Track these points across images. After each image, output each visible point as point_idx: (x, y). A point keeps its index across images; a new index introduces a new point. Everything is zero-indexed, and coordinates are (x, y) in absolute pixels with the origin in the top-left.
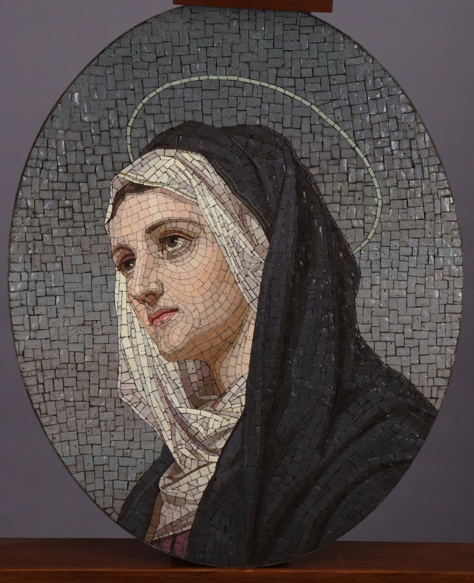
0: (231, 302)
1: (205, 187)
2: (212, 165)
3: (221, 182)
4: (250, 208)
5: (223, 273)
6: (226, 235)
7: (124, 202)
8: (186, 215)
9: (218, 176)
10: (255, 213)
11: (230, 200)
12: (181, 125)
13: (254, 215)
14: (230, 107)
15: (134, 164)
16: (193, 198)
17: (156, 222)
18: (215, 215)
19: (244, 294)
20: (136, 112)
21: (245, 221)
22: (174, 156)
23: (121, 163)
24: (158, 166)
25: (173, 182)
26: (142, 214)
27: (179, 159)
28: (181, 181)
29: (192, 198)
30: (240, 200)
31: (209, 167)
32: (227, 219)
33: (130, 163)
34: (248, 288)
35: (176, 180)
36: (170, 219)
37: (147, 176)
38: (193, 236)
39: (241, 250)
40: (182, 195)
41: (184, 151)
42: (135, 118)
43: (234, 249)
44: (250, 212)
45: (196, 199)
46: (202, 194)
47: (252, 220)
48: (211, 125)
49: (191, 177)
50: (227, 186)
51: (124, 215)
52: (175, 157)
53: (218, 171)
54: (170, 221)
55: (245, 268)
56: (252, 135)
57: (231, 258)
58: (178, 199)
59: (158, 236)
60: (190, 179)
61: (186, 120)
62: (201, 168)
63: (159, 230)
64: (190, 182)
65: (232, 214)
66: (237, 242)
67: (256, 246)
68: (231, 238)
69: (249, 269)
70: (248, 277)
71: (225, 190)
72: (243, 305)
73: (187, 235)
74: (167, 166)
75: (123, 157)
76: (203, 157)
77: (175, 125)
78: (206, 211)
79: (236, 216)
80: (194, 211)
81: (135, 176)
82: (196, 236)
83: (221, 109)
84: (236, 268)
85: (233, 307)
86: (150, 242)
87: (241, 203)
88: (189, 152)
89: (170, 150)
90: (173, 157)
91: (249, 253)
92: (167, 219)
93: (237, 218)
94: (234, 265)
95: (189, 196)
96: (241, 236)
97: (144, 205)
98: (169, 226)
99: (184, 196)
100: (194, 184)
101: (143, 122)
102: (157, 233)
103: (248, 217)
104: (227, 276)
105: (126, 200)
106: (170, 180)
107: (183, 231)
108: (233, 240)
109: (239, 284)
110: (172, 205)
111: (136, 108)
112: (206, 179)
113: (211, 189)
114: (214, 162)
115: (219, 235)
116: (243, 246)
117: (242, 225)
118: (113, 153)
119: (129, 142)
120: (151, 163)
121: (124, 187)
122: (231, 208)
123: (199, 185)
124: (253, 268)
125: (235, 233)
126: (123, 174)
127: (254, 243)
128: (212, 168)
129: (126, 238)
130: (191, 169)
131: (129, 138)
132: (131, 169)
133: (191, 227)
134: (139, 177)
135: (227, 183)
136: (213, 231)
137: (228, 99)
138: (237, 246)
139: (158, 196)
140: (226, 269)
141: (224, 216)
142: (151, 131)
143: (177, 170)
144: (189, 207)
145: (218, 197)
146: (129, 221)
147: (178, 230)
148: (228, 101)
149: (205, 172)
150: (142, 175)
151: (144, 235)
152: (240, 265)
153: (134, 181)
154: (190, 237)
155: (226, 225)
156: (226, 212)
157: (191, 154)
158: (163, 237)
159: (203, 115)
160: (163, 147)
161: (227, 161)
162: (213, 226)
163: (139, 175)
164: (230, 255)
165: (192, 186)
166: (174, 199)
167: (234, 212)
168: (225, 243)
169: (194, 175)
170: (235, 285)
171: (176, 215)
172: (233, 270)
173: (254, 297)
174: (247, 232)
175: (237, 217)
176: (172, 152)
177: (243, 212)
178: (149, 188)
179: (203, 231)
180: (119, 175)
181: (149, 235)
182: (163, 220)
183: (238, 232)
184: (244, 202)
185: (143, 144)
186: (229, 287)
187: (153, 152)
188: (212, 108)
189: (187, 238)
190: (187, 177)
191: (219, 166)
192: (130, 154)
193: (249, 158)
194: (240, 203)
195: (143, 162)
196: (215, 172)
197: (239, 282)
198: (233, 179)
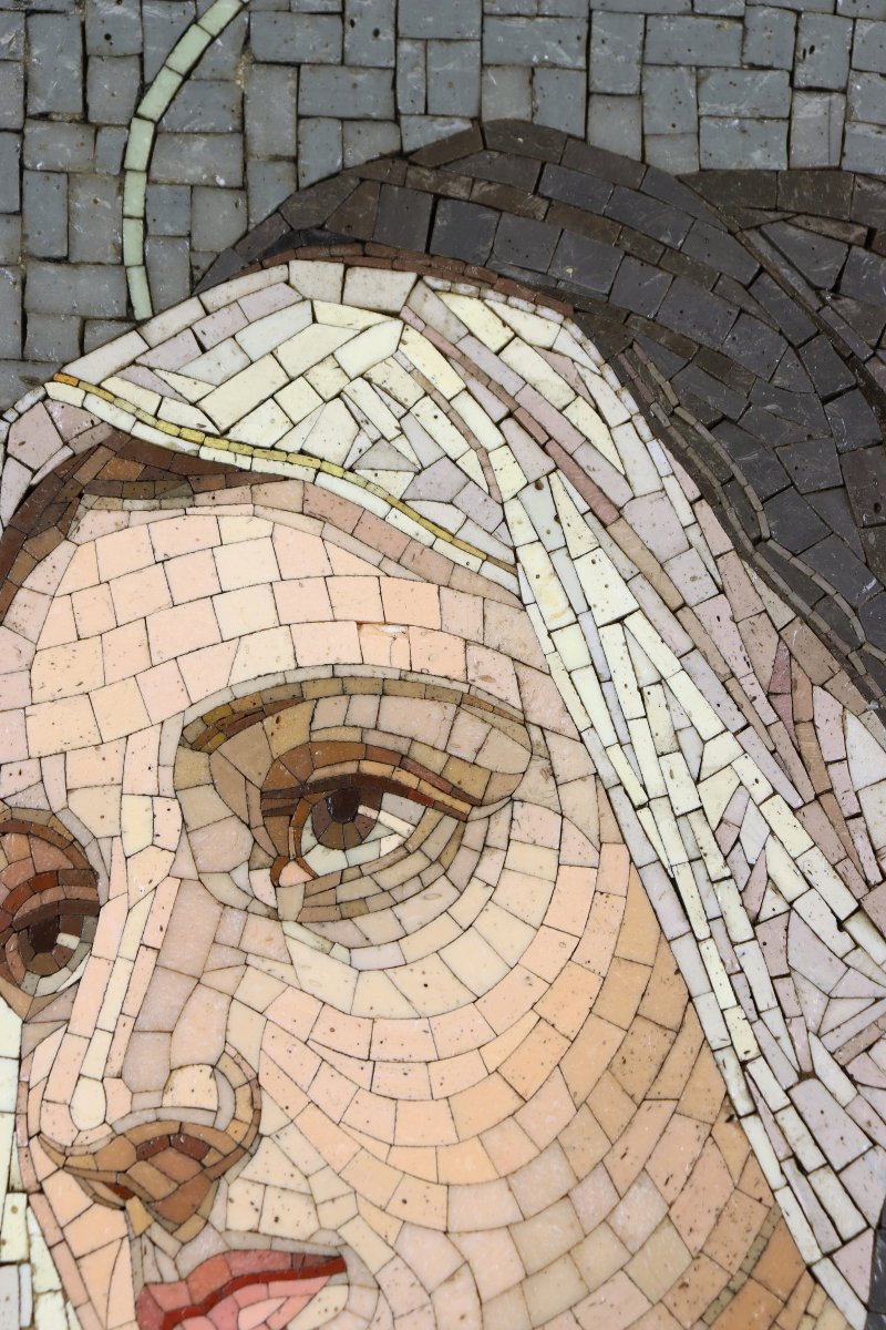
0: (697, 1241)
1: (571, 505)
2: (626, 381)
3: (670, 484)
4: (846, 649)
5: (649, 1042)
6: (685, 798)
7: (64, 549)
8: (443, 660)
9: (656, 447)
10: (871, 683)
11: (722, 591)
12: (458, 138)
13: (869, 696)
14: (753, 67)
15: (155, 330)
16: (498, 562)
17: (252, 688)
18: (623, 676)
19: (784, 1198)
20: (194, 42)
21: (805, 730)
22: (396, 307)
23: (76, 323)
24: (294, 359)
25: (379, 457)
26: (172, 632)
27: (426, 329)
28: (428, 454)
29: (488, 558)
30: (784, 597)
31: (605, 387)
32: (700, 706)
33: (130, 321)
34: (811, 1159)
35: (401, 444)
36: (341, 671)
37: (223, 407)
38: (475, 790)
39: (773, 904)
40: (427, 538)
41: (462, 288)
42: (186, 77)
43: (728, 895)
44: (843, 678)
45: (514, 567)
46: (554, 541)
47: (852, 722)
48: (631, 149)
49: (489, 436)
50: (705, 510)
51: (58, 627)
52: (406, 315)
53: (662, 417)
54: (342, 684)
55: (797, 1028)
56: (872, 232)
57: (709, 949)
58: (399, 558)
59: (258, 771)
60: (484, 453)
61: (488, 117)
62: (557, 390)
63: (269, 737)
64: (485, 466)
65: (727, 680)
66: (752, 849)
67: (870, 887)
68: (714, 821)
69: (818, 1035)
70: (811, 1083)
71: (694, 533)
72: (776, 1269)
73: (439, 780)
74: (354, 358)
75: (95, 291)
76: (574, 329)
77: (419, 135)
78: (572, 647)
79: (756, 691)
80: (493, 641)
81: (149, 402)
82: (496, 790)
83: (699, 72)
84: (735, 1016)
85: (710, 1281)
86: (206, 804)
87: (790, 614)
88: (490, 294)
89: (377, 273)
90: (395, 315)
91: (827, 927)
92: (326, 673)
93: (762, 703)
94: (727, 998)
95: (469, 547)
96: (778, 813)
97: (190, 577)
98: (329, 713)
99: (441, 546)
100: (510, 479)
101: (234, 103)
102: (250, 752)
103: (825, 706)
104: (679, 1062)
105: (79, 537)
106: (363, 442)
107: (420, 753)
108: (728, 836)
109: (751, 1125)
110: (358, 596)
111: (195, 21)
112: (584, 456)
113: (607, 514)
114: (635, 363)
115: (639, 798)
116: (791, 885)
117: (788, 753)
118: (28, 256)
119: (134, 202)
120: (256, 339)
121: (75, 461)
122: (728, 640)
123: (538, 486)
124: (850, 1030)
125: (741, 798)
126: (78, 383)
127: (860, 869)
128: (626, 395)
129: (53, 768)
130: (499, 391)
131: (135, 186)
132: (133, 363)
133: (469, 732)
134: (174, 411)
135: (706, 494)
136: (605, 772)
137: (741, 19)
138: (750, 880)
139: (279, 530)
140: (673, 1022)
141: (680, 682)
142: (277, 159)
143: (408, 390)
144: (467, 619)
145: (653, 568)
146: (85, 664)
147: (390, 743)
148: (745, 30)
149: (581, 414)
150: (193, 398)
151: (168, 757)
152: (765, 999)
153: (142, 432)
154: (456, 792)
155: (688, 739)
156: (695, 660)
157: (501, 309)
158: (286, 780)
159: (589, 94)
160: (336, 251)
161: (718, 365)
162: (609, 738)
163: (179, 396)
164: (702, 930)
165: (491, 491)
166: (377, 557)
167: (740, 668)
168: (676, 855)
169: (509, 425)
170: (725, 1132)
171: (384, 654)
172: (716, 1034)
173: (850, 1223)
174: (817, 797)
175: (762, 697)
176: (393, 285)
177: (798, 674)
178: (230, 476)
179: (543, 763)
180: (53, 389)
181: (200, 758)
182: (300, 676)
183: (762, 791)
184: (806, 609)
185: (221, 224)
186: (685, 1136)
187: (277, 273)
188: (643, 63)
189: (439, 796)
190: (468, 434)
191: (667, 386)
192: (137, 278)
193: (851, 361)
194: (783, 614)
195: (211, 329)
196: (641, 422)
197: (755, 1112)
198: (748, 469)
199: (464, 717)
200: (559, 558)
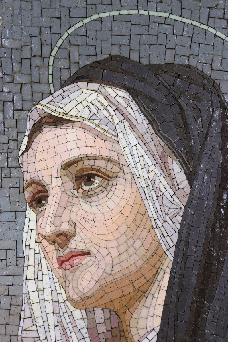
0: (147, 248)
1: (127, 125)
2: (136, 103)
3: (144, 121)
4: (173, 150)
5: (140, 217)
6: (146, 176)
7: (40, 134)
8: (105, 153)
9: (142, 115)
10: (177, 155)
11: (153, 140)
12: (107, 59)
13: (177, 158)
14: (159, 44)
15: (55, 95)
16: (114, 136)
17: (73, 159)
18: (136, 155)
19: (161, 241)
20: (61, 41)
21: (166, 164)
22: (97, 90)
23: (41, 94)
24: (79, 100)
25: (94, 117)
26: (59, 149)
27: (102, 94)
28: (102, 117)
29: (113, 135)
30: (163, 141)
31: (133, 104)
32: (149, 160)
33: (51, 94)
34: (166, 235)
35: (98, 115)
36: (88, 155)
37: (67, 109)
38: (111, 176)
39: (160, 193)
40: (102, 131)
41: (108, 86)
42: (59, 48)
43: (153, 192)
44: (173, 155)
45: (117, 136)
46: (124, 132)
47: (174, 162)
48: (138, 60)
49: (113, 113)
50: (150, 126)
51: (40, 149)
52: (98, 91)
53: (143, 109)
54: (88, 158)
55: (164, 213)
56: (179, 75)
57: (150, 201)
58: (98, 135)
59: (74, 173)
60: (112, 116)
61: (112, 55)
62: (125, 105)
63: (76, 167)
64: (112, 119)
65: (153, 156)
66: (157, 184)
67: (176, 190)
68: (151, 180)
69: (167, 215)
70: (166, 223)
71: (148, 130)
72: (159, 252)
73: (105, 174)
74: (90, 99)
75: (43, 88)
76: (128, 93)
77: (100, 58)
78: (127, 151)
79: (158, 157)
80: (114, 150)
81: (54, 108)
82: (114, 175)
83: (149, 45)
84: (154, 212)
85: (149, 254)
86: (66, 179)
87: (164, 144)
88: (113, 87)
89: (93, 84)
90: (96, 91)
91: (169, 197)
92: (85, 156)
93: (159, 160)
94: (152, 209)
95: (110, 133)
96: (161, 178)
97: (62, 139)
98: (86, 163)
99: (105, 133)
100: (116, 121)
101: (67, 52)
102: (73, 169)
103: (170, 160)
104: (144, 220)
105: (43, 132)
106: (91, 115)
107: (101, 169)
109: (156, 230)
110: (91, 142)
111: (61, 37)
112: (129, 117)
113: (133, 127)
114: (138, 99)
115: (138, 176)
116: (163, 190)
117: (163, 168)
118: (33, 82)
119: (51, 72)
120: (72, 96)
121: (42, 119)
122: (154, 149)
123: (121, 122)
124: (172, 214)
125: (155, 176)
126: (42, 105)
127: (175, 187)
128: (136, 105)
129: (40, 173)
130: (114, 105)
131: (51, 68)
132: (51, 101)
133: (110, 166)
134: (59, 110)
136: (133, 172)
137: (157, 35)
139: (77, 131)
140: (144, 213)
141: (145, 156)
142: (75, 63)
143: (99, 105)
144: (109, 145)
145: (141, 136)
146: (45, 155)
147: (96, 168)
148: (157, 38)
149: (129, 109)
150: (62, 107)
151: (59, 171)
152: (159, 209)
153: (53, 114)
154: (108, 176)
155: (147, 166)
156: (148, 152)
157: (115, 90)
158: (79, 174)
159: (130, 50)
160: (86, 80)
161: (152, 100)
162: (133, 166)
163: (59, 107)
164: (148, 198)
165: (113, 122)
166: (94, 135)
167: (156, 153)
168: (144, 186)
169: (116, 111)
170: (152, 231)
171: (95, 153)
172: (150, 215)
173: (171, 244)
174: (168, 175)
176: (95, 86)
177: (165, 154)
178: (68, 121)
180: (37, 106)
181: (65, 171)
182: (81, 156)
183: (159, 174)
184: (167, 143)
185: (66, 75)
186: (145, 232)
187: (76, 84)
188: (140, 44)
189: (105, 177)
190: (109, 113)
191: (144, 104)
192: (51, 85)
193: (175, 98)
194: (163, 144)
195: (64, 95)
196: (139, 110)
197: (157, 228)
198: (158, 118)
199: (109, 163)
200: (125, 135)
